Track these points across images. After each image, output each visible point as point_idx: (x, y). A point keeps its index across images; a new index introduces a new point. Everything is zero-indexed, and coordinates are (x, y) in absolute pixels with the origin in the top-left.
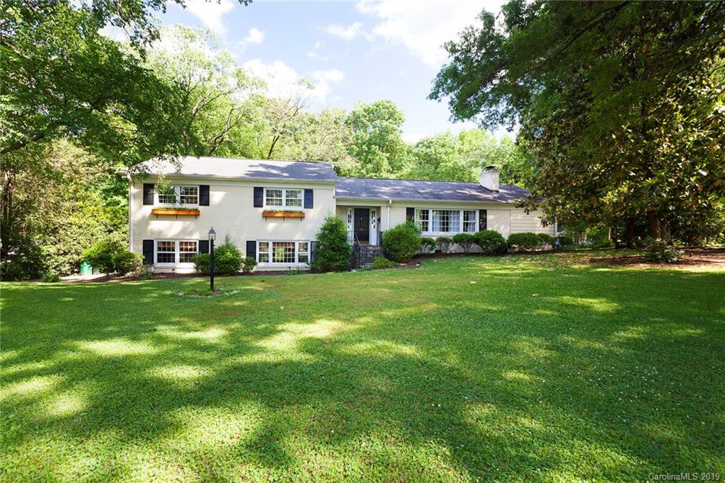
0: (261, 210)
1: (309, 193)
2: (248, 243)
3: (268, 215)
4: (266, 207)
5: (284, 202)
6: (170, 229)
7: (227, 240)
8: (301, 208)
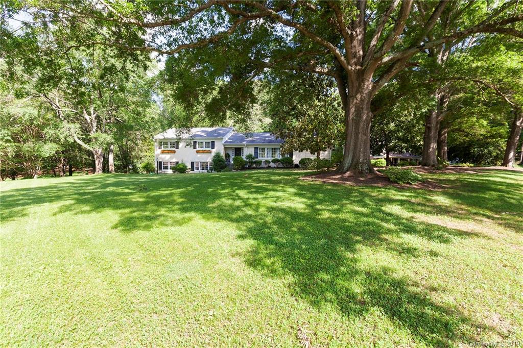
0: (195, 150)
1: (213, 142)
2: (192, 162)
3: (198, 152)
4: (198, 149)
5: (204, 147)
6: (166, 157)
7: (182, 161)
8: (210, 149)
